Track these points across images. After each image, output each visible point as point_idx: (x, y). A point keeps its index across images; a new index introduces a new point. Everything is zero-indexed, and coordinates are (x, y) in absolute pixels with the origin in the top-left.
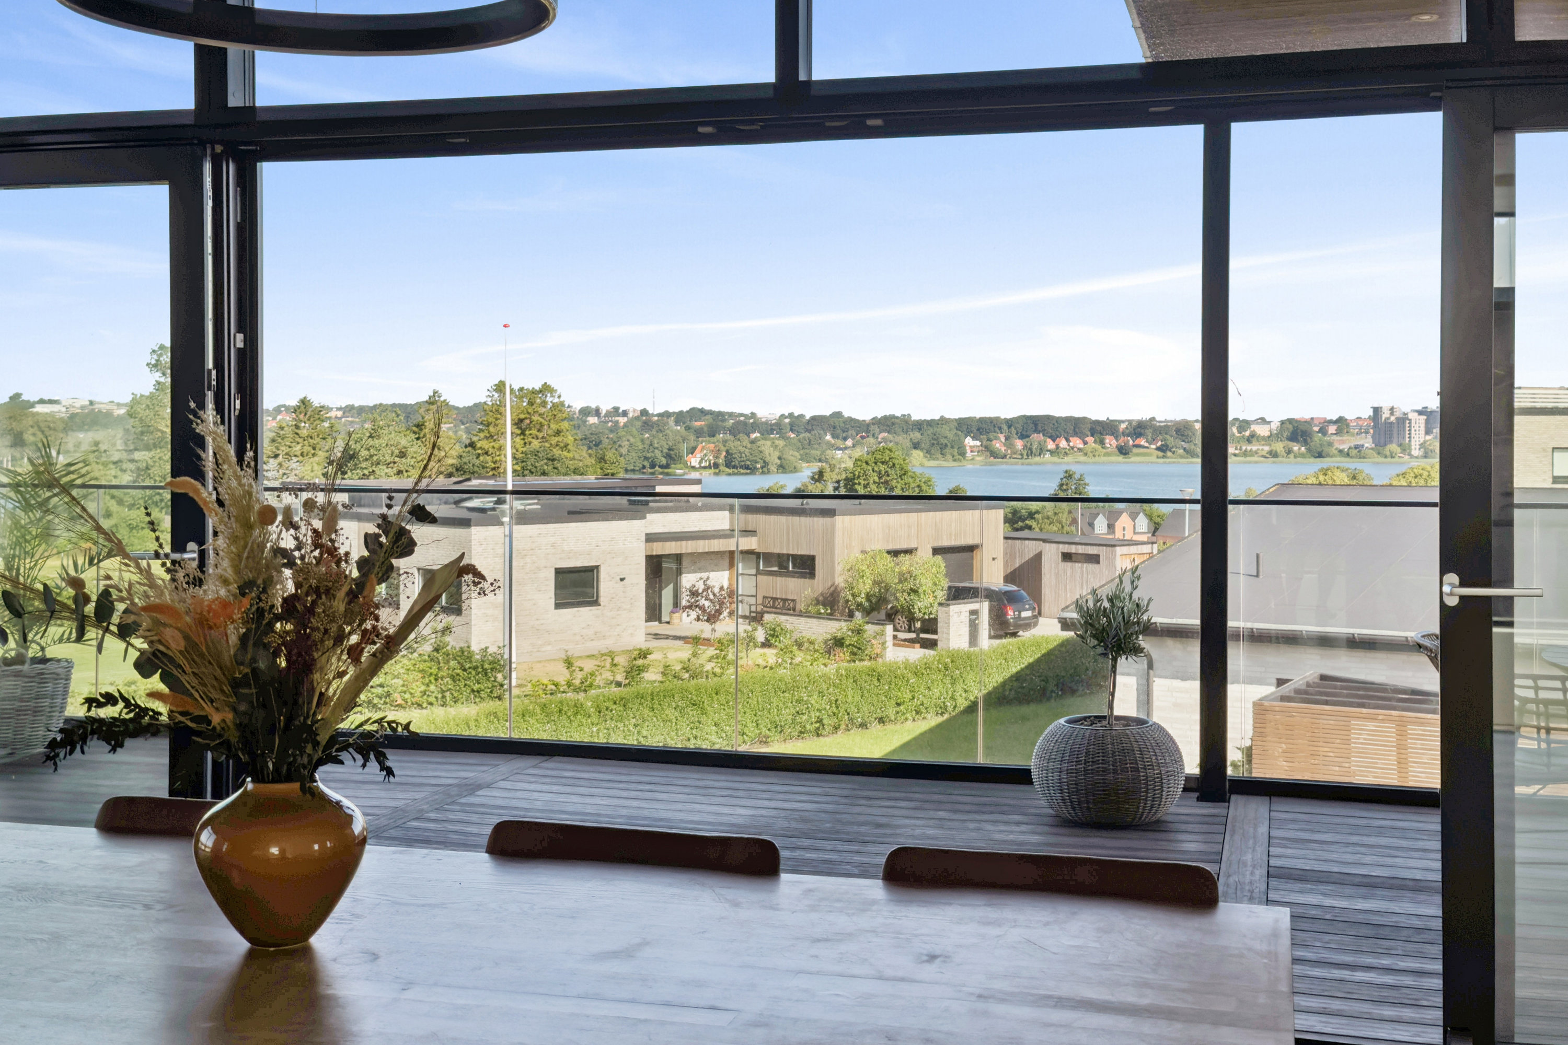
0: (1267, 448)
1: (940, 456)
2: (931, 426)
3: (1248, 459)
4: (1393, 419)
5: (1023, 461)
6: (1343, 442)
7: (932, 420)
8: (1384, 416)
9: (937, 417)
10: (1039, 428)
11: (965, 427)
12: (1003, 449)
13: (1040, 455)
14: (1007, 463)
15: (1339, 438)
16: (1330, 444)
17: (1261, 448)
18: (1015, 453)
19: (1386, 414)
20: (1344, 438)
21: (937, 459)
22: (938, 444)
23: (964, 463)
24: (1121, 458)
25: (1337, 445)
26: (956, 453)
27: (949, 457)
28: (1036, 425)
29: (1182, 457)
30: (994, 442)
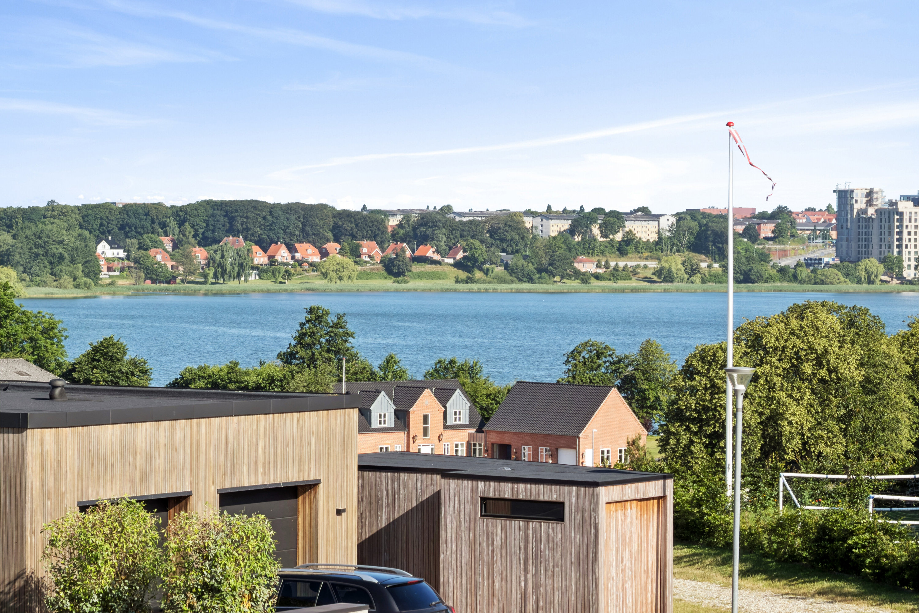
0: (653, 264)
1: (49, 278)
2: (30, 220)
3: (621, 284)
4: (871, 211)
5: (208, 287)
6: (785, 254)
7: (34, 210)
8: (857, 207)
9: (42, 204)
10: (238, 226)
11: (96, 224)
12: (169, 264)
13: (239, 276)
14: (176, 293)
15: (778, 247)
16: (764, 257)
17: (642, 263)
18: (192, 273)
19: (860, 204)
20: (788, 247)
21: (44, 284)
22: (46, 254)
23: (96, 290)
24: (389, 283)
25: (774, 260)
26: (80, 273)
27: (67, 279)
28: (232, 220)
29: (502, 281)
30: (152, 251)
